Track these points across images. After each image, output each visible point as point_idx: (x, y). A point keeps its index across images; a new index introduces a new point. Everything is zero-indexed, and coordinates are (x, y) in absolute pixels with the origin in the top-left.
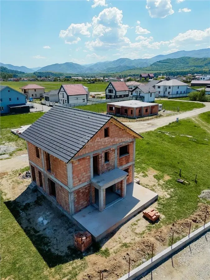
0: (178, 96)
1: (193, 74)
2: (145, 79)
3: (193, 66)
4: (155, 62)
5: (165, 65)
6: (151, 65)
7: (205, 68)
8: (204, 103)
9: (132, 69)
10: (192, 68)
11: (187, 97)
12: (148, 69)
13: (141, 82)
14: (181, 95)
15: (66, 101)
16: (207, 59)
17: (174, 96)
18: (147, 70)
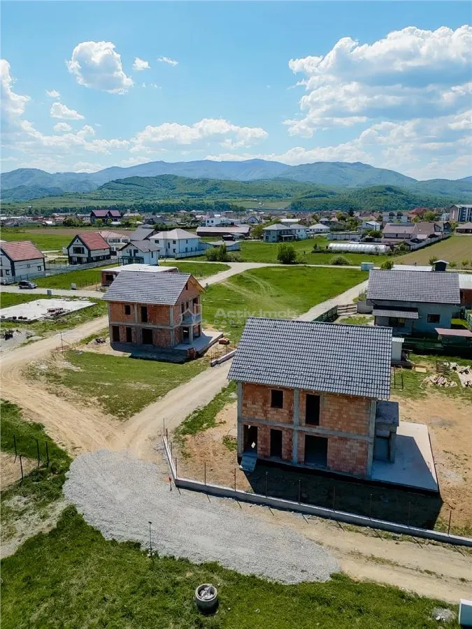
0: (189, 254)
1: (188, 209)
2: (104, 221)
3: (185, 194)
4: (107, 181)
5: (131, 189)
6: (101, 188)
7: (207, 198)
8: (229, 264)
9: (57, 196)
10: (185, 198)
11: (202, 255)
12: (93, 196)
13: (95, 226)
14: (193, 254)
15: (7, 270)
16: (207, 181)
17: (184, 255)
18: (92, 199)
